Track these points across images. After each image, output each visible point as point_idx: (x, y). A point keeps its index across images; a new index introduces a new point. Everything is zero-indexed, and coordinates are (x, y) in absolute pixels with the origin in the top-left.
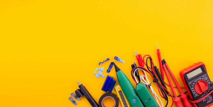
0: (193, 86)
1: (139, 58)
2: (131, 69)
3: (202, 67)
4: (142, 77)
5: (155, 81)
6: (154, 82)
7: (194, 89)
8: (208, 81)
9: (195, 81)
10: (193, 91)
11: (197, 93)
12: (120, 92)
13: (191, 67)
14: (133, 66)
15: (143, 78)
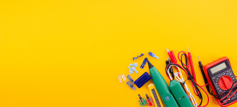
0: (217, 81)
1: (171, 55)
3: (226, 61)
4: (176, 74)
5: (189, 78)
7: (218, 85)
8: (232, 76)
9: (219, 77)
11: (221, 89)
12: (153, 90)
13: (215, 61)
14: (167, 63)
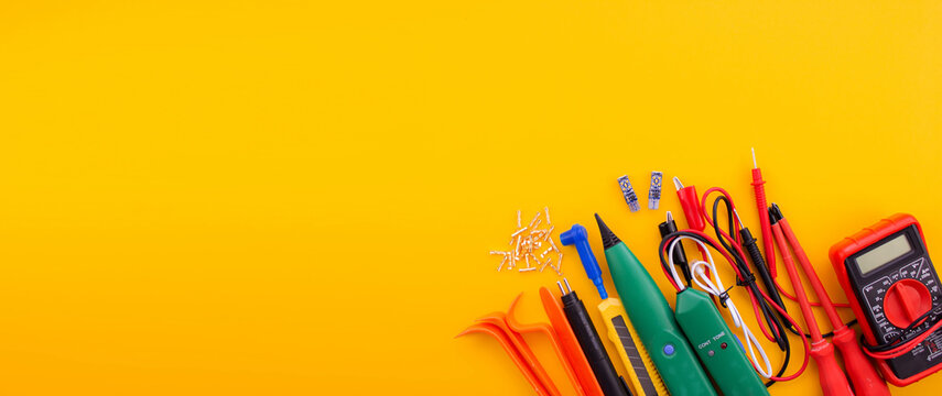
0: (877, 299)
1: (686, 200)
2: (657, 239)
3: (912, 232)
4: (696, 266)
5: (744, 281)
6: (739, 283)
7: (882, 311)
8: (930, 282)
9: (885, 283)
10: (879, 319)
11: (891, 325)
12: (618, 320)
13: (872, 232)
14: (666, 230)
15: (701, 272)
